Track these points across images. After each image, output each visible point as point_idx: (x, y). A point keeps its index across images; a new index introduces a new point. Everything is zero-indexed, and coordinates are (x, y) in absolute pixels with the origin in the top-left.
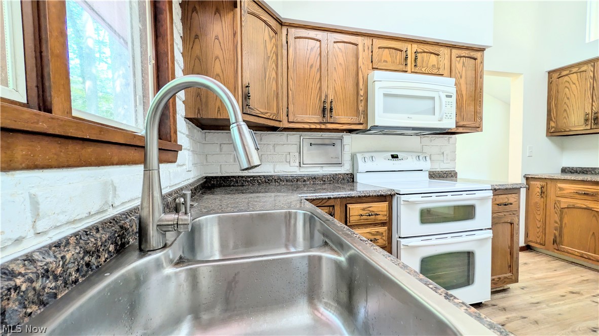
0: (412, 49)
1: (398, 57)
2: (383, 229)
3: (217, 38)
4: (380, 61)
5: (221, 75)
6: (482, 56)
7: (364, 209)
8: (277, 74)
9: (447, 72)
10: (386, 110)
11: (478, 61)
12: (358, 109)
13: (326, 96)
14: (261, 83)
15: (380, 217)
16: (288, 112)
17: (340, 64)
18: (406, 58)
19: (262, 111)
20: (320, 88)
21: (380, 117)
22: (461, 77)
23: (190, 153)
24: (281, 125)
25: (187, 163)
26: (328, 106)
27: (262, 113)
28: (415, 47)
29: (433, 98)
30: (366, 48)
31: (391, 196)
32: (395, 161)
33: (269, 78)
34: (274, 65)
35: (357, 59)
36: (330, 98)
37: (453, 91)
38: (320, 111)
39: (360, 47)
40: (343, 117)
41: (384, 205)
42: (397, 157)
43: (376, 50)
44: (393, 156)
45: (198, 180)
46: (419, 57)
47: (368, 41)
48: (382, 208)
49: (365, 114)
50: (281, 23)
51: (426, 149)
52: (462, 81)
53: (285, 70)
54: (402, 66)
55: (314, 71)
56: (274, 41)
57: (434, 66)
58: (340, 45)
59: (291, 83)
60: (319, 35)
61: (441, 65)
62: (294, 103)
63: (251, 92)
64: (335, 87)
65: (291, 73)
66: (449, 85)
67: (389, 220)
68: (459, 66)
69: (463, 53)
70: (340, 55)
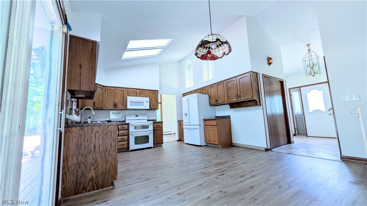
0: (138, 91)
1: (135, 93)
2: (126, 131)
4: (130, 94)
6: (158, 92)
7: (122, 127)
8: (102, 97)
9: (148, 96)
10: (130, 105)
12: (124, 104)
13: (115, 102)
14: (98, 100)
15: (125, 128)
16: (105, 106)
17: (119, 95)
18: (137, 93)
19: (98, 106)
20: (113, 100)
21: (129, 107)
24: (103, 109)
26: (116, 104)
28: (139, 91)
29: (143, 102)
31: (129, 124)
33: (100, 99)
34: (102, 96)
35: (124, 93)
36: (117, 102)
37: (148, 101)
38: (113, 105)
39: (125, 91)
40: (120, 107)
42: (137, 116)
43: (129, 91)
44: (136, 116)
46: (140, 93)
47: (127, 90)
48: (126, 126)
49: (126, 106)
50: (104, 86)
51: (148, 114)
52: (153, 98)
53: (105, 96)
54: (136, 95)
55: (112, 96)
56: (102, 91)
57: (145, 95)
58: (119, 90)
59: (106, 99)
60: (114, 89)
61: (147, 94)
62: (107, 104)
63: (95, 103)
64: (118, 100)
65: (106, 97)
66: (147, 99)
67: (128, 129)
68: (152, 94)
69: (152, 92)
70: (119, 93)
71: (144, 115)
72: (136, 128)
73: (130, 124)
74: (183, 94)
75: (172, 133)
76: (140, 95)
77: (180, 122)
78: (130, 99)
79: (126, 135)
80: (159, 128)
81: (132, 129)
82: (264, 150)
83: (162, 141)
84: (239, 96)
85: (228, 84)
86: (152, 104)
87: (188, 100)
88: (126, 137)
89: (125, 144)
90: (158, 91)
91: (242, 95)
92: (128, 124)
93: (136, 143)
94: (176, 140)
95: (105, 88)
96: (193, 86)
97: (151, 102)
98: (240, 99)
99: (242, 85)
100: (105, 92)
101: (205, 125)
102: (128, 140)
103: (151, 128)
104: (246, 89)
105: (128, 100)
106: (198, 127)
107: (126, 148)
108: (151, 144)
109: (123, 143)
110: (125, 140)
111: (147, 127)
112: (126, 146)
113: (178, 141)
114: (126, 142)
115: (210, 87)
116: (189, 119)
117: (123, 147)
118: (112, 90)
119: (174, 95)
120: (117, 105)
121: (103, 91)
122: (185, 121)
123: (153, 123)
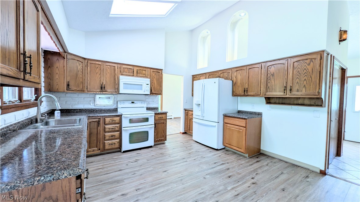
0: (135, 69)
1: (131, 71)
2: (118, 126)
3: (57, 67)
4: (123, 72)
5: (58, 78)
6: (162, 72)
7: (111, 119)
8: (82, 76)
9: (149, 76)
10: (124, 88)
11: (160, 73)
12: (115, 87)
14: (75, 80)
15: (116, 122)
16: (87, 88)
17: (108, 73)
18: (133, 72)
19: (75, 88)
20: (100, 80)
21: (122, 90)
22: (154, 78)
23: (46, 102)
24: (84, 92)
25: (44, 105)
26: (103, 86)
27: (75, 89)
28: (137, 68)
29: (142, 85)
30: (119, 68)
32: (133, 104)
33: (79, 78)
34: (81, 73)
35: (115, 71)
36: (104, 83)
37: (149, 83)
38: (100, 88)
39: (116, 68)
40: (109, 90)
41: (118, 118)
42: (134, 103)
43: (122, 69)
44: (132, 102)
45: (49, 111)
46: (139, 71)
47: (119, 66)
48: (117, 119)
49: (118, 89)
50: (85, 59)
51: (147, 100)
52: (155, 79)
53: (86, 74)
54: (132, 74)
55: (98, 75)
56: (81, 65)
57: (144, 74)
58: (109, 67)
59: (88, 78)
60: (100, 63)
61: (147, 74)
62: (90, 85)
63: (70, 84)
64: (106, 80)
65: (89, 75)
66: (148, 81)
67: (120, 123)
68: (154, 74)
69: (155, 70)
70: (108, 69)
71: (141, 101)
72: (131, 121)
73: (123, 116)
74: (192, 76)
75: (173, 118)
76: (138, 75)
77: (186, 111)
78: (123, 79)
79: (118, 131)
80: (162, 121)
81: (125, 123)
82: (319, 171)
83: (165, 137)
84: (288, 88)
85: (270, 68)
86: (154, 88)
87: (204, 87)
88: (117, 134)
89: (116, 143)
90: (162, 70)
91: (295, 88)
92: (120, 116)
93: (131, 142)
94: (180, 133)
95: (86, 61)
96: (207, 66)
97: (152, 86)
98: (290, 94)
99: (298, 71)
100: (86, 68)
101: (226, 123)
102: (120, 138)
103: (152, 121)
104: (305, 80)
105: (121, 81)
106: (216, 124)
107: (117, 148)
108: (151, 141)
109: (113, 141)
110: (116, 137)
111: (147, 120)
112: (117, 146)
113: (183, 133)
114: (118, 140)
115: (236, 69)
116: (203, 111)
117: (113, 146)
118: (97, 66)
119: (181, 76)
120: (106, 88)
121: (84, 66)
122: (196, 113)
123: (155, 114)
